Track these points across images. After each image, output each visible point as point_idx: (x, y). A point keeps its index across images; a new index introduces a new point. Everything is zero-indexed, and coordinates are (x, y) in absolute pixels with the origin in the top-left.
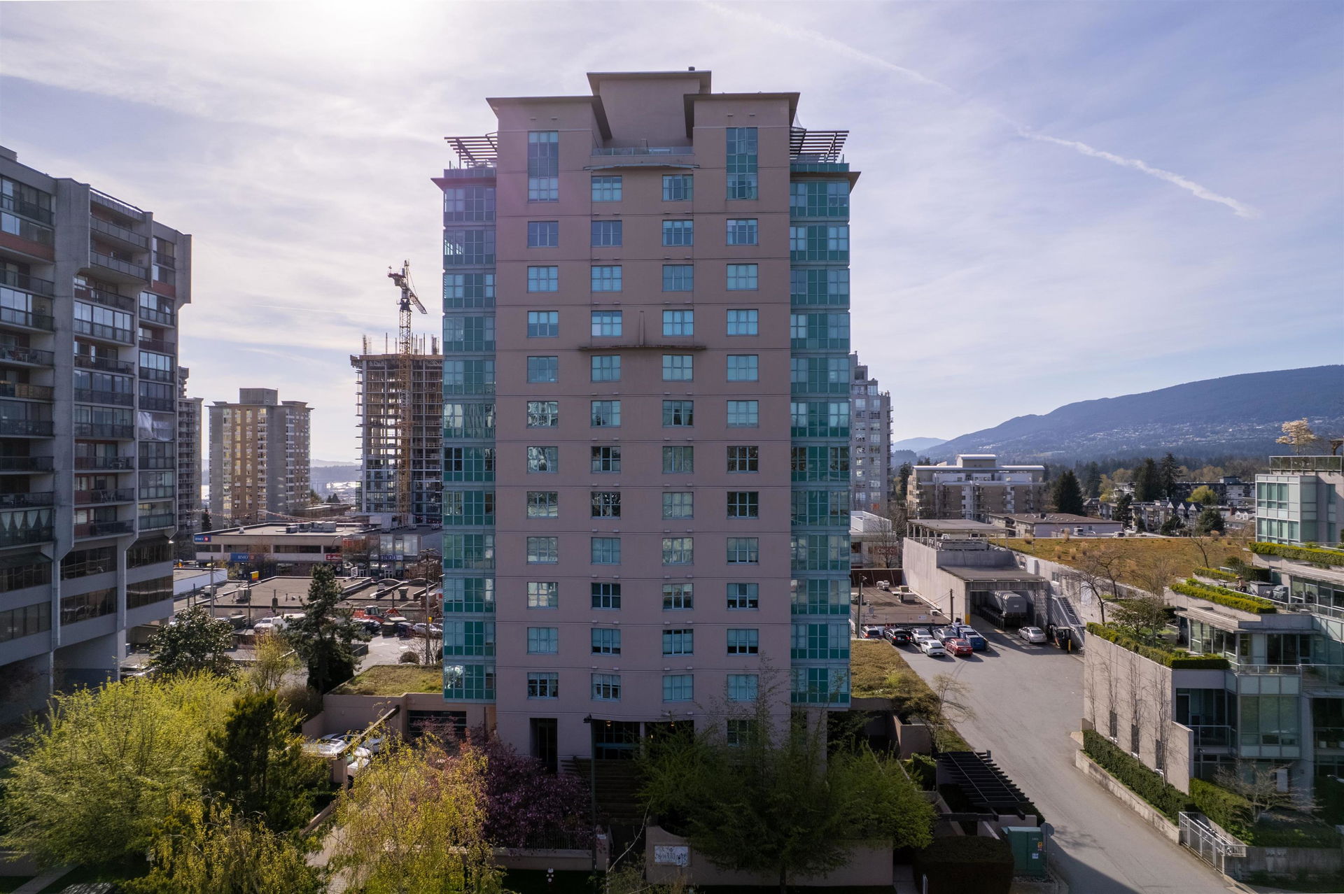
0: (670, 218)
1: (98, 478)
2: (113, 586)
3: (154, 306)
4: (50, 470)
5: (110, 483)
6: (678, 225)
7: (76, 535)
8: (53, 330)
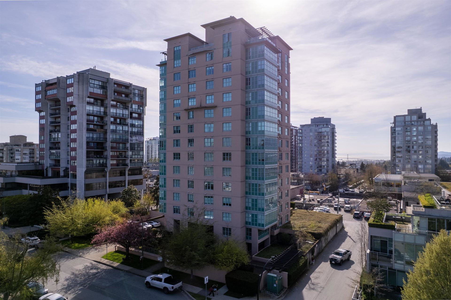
0: (208, 66)
1: (120, 152)
2: (124, 180)
3: (137, 108)
4: (106, 150)
5: (123, 154)
6: (210, 68)
7: (111, 166)
8: (107, 115)
